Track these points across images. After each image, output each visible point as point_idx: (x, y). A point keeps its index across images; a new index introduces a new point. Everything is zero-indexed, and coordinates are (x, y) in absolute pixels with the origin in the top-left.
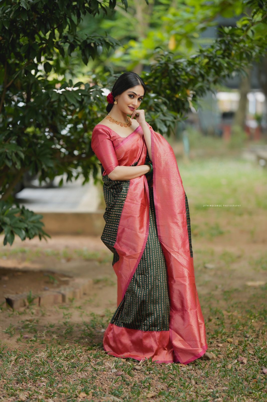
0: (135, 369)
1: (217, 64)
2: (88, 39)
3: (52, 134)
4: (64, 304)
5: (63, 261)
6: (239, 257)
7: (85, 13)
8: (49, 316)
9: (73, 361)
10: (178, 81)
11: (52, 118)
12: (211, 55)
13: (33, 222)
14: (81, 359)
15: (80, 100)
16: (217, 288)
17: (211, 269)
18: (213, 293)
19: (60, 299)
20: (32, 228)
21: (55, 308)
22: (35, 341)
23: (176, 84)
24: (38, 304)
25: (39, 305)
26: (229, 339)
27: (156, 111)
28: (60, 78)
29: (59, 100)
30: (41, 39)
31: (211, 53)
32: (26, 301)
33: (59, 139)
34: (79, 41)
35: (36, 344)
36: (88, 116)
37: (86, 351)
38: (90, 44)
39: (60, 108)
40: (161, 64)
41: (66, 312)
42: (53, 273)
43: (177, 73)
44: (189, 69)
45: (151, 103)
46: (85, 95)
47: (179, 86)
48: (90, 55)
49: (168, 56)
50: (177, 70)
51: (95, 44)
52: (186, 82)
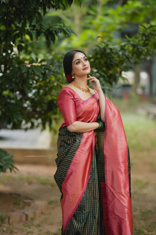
1: (140, 50)
2: (50, 27)
3: (21, 96)
4: (27, 222)
5: (26, 184)
6: (147, 184)
7: (49, 8)
8: (16, 233)
10: (111, 61)
11: (22, 85)
12: (135, 44)
13: (6, 160)
15: (43, 72)
19: (24, 218)
20: (5, 165)
21: (20, 226)
23: (110, 64)
24: (7, 223)
25: (9, 223)
28: (28, 57)
29: (28, 72)
30: (16, 27)
31: (135, 42)
33: (26, 100)
34: (44, 29)
36: (48, 84)
38: (52, 31)
39: (28, 78)
40: (101, 49)
41: (28, 230)
42: (19, 195)
44: (121, 53)
47: (112, 65)
49: (107, 43)
50: (112, 54)
51: (55, 31)
52: (117, 62)
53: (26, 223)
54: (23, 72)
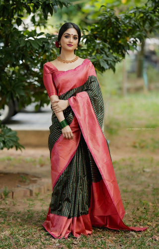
0: (73, 243)
1: (149, 18)
4: (31, 197)
5: (38, 166)
8: (19, 205)
9: (28, 237)
12: (144, 11)
14: (35, 236)
15: (41, 45)
16: (149, 186)
17: (148, 173)
18: (145, 190)
19: (28, 193)
20: (8, 141)
21: (24, 200)
22: (4, 223)
24: (11, 196)
25: (13, 198)
26: (149, 223)
27: (101, 53)
29: (26, 46)
31: (145, 9)
32: (3, 194)
34: (41, 2)
35: (4, 225)
37: (40, 230)
38: (49, 4)
40: (106, 18)
41: (31, 203)
42: (26, 175)
43: (118, 25)
44: (126, 22)
45: (97, 47)
46: (45, 42)
47: (120, 35)
48: (48, 12)
51: (52, 4)
52: (126, 31)
54: (21, 46)
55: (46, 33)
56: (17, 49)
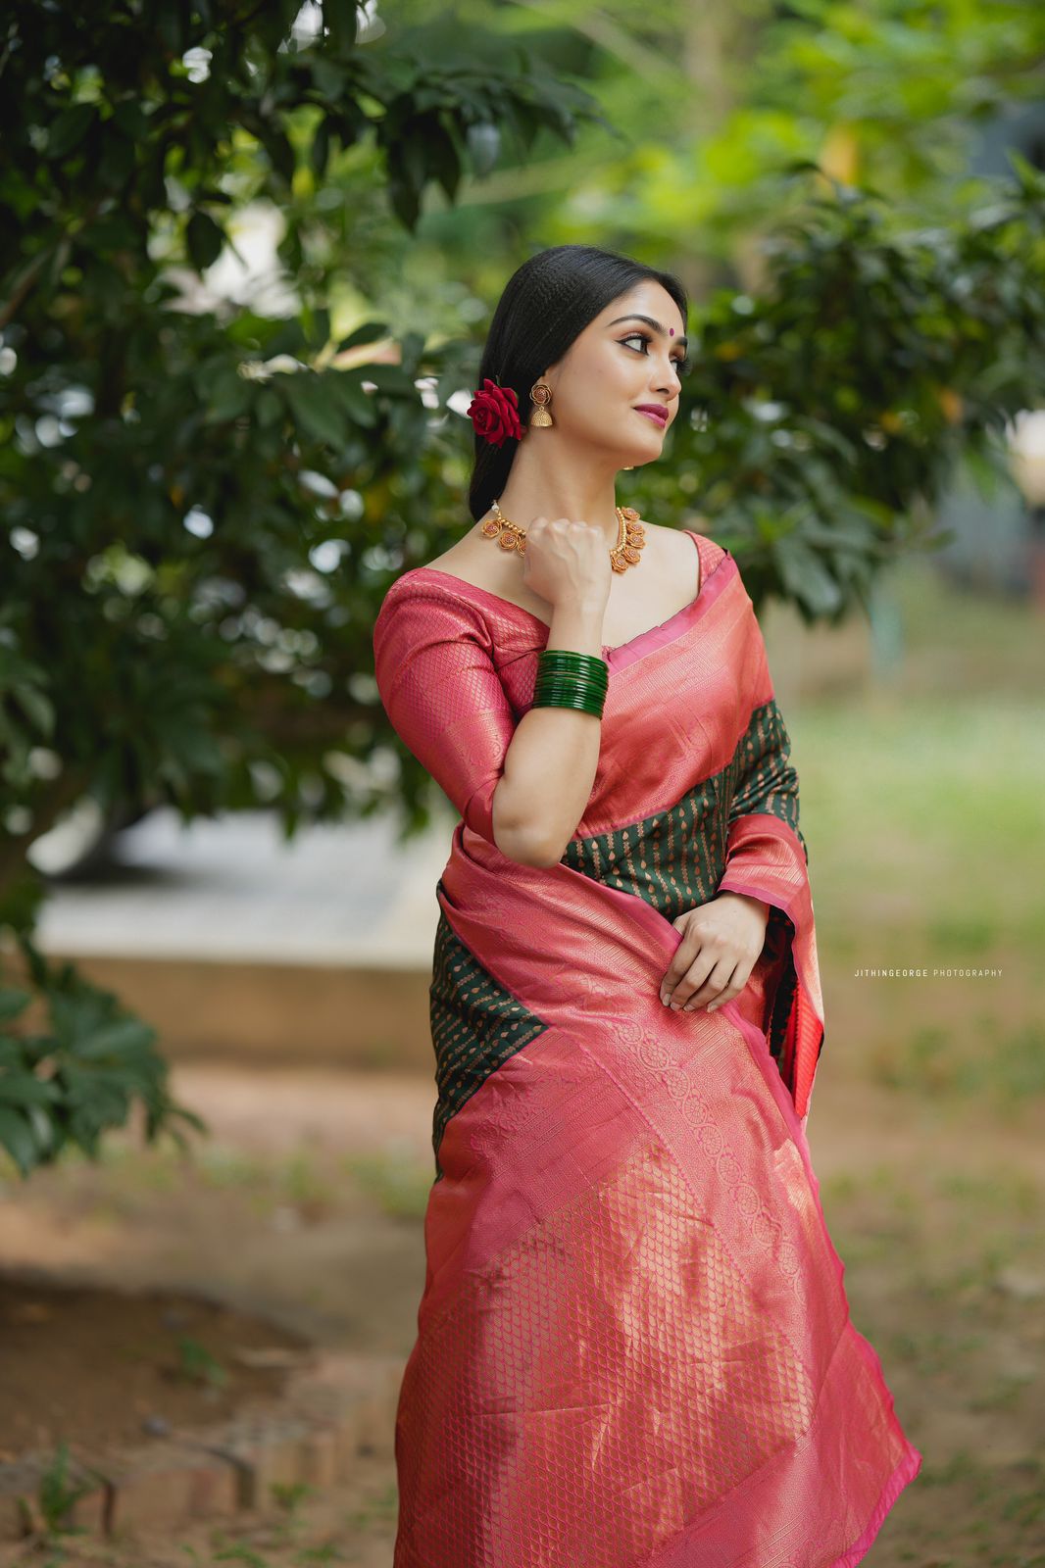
2: (421, 84)
4: (248, 1521)
10: (896, 345)
13: (102, 1062)
15: (365, 418)
19: (224, 1492)
21: (191, 1552)
23: (890, 364)
24: (96, 1524)
25: (107, 1531)
27: (782, 496)
29: (252, 418)
32: (33, 1506)
36: (422, 510)
38: (433, 111)
40: (820, 253)
42: (208, 1308)
43: (898, 302)
44: (963, 285)
45: (757, 453)
46: (393, 396)
47: (904, 375)
48: (429, 175)
49: (859, 211)
50: (899, 289)
51: (456, 113)
52: (942, 353)
53: (236, 1533)
54: (215, 415)
55: (399, 329)
56: (183, 436)
